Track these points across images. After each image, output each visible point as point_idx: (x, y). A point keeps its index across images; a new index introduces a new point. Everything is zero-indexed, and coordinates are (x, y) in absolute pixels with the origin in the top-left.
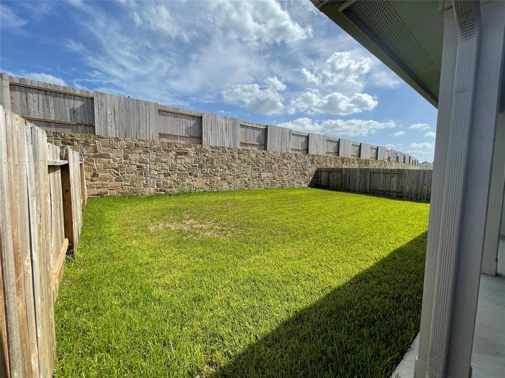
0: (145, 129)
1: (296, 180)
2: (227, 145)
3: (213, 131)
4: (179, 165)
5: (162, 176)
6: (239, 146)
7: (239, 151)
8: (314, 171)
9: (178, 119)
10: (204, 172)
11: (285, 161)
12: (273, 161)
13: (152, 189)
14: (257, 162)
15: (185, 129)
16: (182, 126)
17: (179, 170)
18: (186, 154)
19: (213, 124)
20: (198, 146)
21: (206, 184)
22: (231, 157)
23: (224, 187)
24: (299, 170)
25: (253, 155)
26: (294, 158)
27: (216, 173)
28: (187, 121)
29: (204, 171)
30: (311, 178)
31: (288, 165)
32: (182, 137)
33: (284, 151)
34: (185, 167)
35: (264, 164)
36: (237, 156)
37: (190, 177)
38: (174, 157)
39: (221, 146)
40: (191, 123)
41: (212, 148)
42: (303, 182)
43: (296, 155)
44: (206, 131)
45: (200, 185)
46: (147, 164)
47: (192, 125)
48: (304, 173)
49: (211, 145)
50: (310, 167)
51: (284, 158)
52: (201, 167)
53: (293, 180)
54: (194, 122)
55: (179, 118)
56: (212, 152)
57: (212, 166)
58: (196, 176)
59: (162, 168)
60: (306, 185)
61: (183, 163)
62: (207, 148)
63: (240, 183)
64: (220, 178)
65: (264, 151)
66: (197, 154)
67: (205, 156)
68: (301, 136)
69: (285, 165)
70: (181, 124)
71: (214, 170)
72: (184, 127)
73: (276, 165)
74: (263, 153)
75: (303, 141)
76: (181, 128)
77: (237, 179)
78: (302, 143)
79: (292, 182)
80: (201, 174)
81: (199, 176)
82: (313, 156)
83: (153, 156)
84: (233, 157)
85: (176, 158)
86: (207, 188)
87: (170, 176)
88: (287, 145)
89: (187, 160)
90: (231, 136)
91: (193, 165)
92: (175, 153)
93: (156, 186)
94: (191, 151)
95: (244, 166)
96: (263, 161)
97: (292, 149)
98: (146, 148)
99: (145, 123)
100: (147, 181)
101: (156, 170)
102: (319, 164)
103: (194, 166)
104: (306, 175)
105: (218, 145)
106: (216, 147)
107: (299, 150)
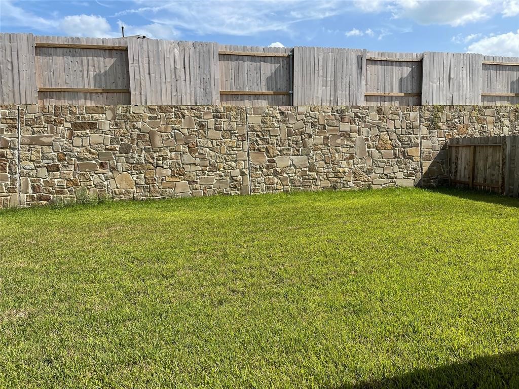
0: (11, 85)
1: (380, 170)
2: (188, 102)
3: (152, 75)
4: (78, 150)
5: (43, 172)
6: (218, 101)
7: (217, 111)
8: (438, 148)
9: (78, 59)
10: (131, 161)
11: (345, 127)
12: (309, 130)
13: (23, 197)
14: (264, 133)
15: (95, 77)
16: (88, 71)
17: (79, 159)
18: (92, 125)
19: (151, 59)
20: (120, 110)
21: (136, 184)
22: (196, 127)
23: (178, 190)
24: (389, 147)
25: (254, 120)
26: (374, 117)
27: (160, 162)
28: (99, 61)
29: (132, 157)
30: (427, 165)
31: (354, 135)
32: (88, 94)
33: (343, 103)
34: (90, 153)
35: (284, 136)
36: (211, 123)
37: (100, 171)
38: (67, 133)
39: (174, 104)
40: (106, 63)
41: (151, 110)
42: (401, 175)
43: (379, 111)
44: (137, 77)
45: (123, 186)
46: (14, 149)
47: (108, 68)
48: (404, 152)
49: (149, 103)
50: (423, 138)
51: (342, 119)
52: (126, 149)
53: (369, 171)
54: (113, 60)
55: (80, 56)
56: (150, 118)
57: (151, 147)
58: (113, 169)
59: (43, 156)
60: (410, 183)
61: (86, 143)
62: (140, 110)
63: (218, 181)
64: (169, 172)
65: (283, 108)
66: (116, 125)
67: (134, 127)
68: (400, 63)
69: (346, 135)
70: (85, 68)
71: (155, 155)
72: (92, 74)
73: (319, 139)
74: (282, 113)
75: (405, 75)
76: (85, 75)
77: (210, 174)
78: (401, 80)
79: (364, 176)
80: (126, 165)
81: (120, 169)
82: (438, 109)
83: (24, 133)
84: (201, 125)
85: (72, 134)
86: (138, 193)
87: (58, 170)
88: (353, 87)
89: (95, 137)
90: (198, 82)
91: (108, 147)
92: (69, 125)
93: (30, 191)
94: (105, 120)
95: (230, 144)
96: (281, 131)
97: (368, 98)
98: (13, 119)
99: (10, 73)
100: (13, 181)
101: (31, 161)
102: (456, 127)
103: (111, 150)
104: (411, 158)
105: (166, 103)
106: (160, 107)
107: (391, 98)
